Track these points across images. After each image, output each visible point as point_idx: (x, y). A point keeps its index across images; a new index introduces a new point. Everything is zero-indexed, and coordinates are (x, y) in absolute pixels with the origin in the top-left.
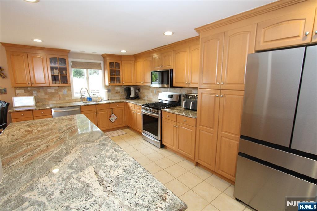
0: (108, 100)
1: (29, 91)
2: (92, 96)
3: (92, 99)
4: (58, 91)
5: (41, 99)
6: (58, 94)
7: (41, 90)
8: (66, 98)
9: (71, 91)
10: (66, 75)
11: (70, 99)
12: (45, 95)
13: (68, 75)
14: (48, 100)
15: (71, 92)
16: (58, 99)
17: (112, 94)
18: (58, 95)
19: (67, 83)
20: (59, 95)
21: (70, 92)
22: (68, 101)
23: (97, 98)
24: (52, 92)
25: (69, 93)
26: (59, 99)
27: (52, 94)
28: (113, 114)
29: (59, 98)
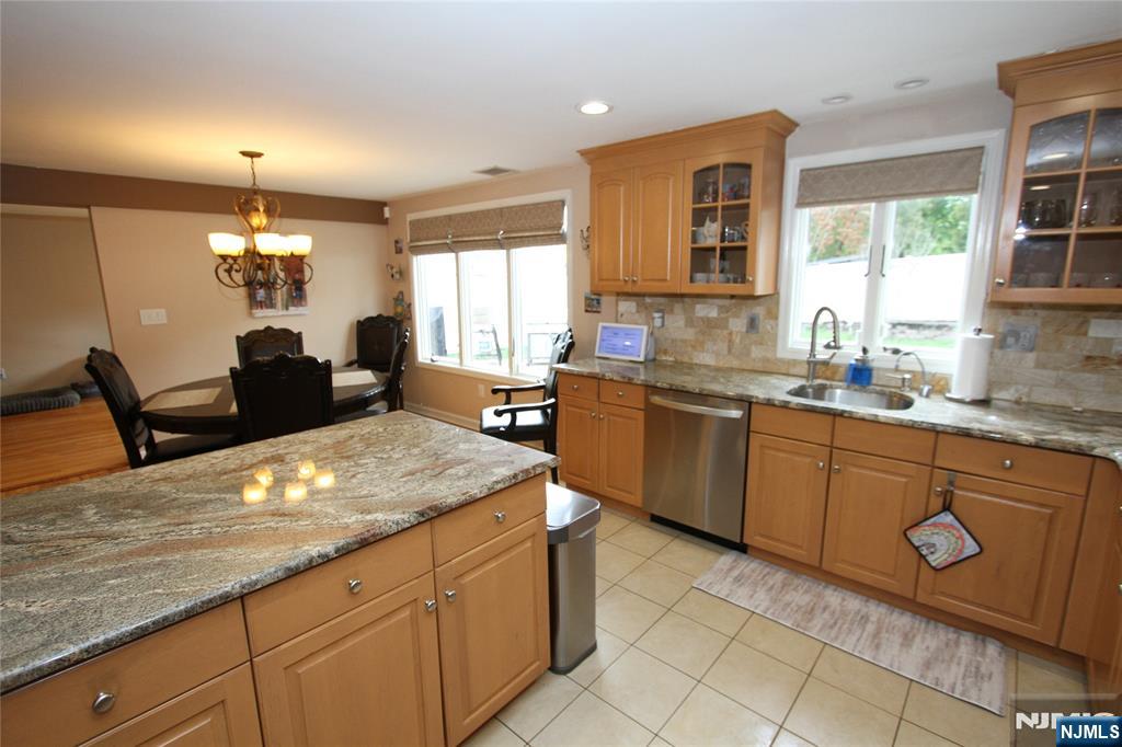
0: (983, 403)
1: (646, 308)
2: (879, 358)
3: (875, 373)
4: (729, 314)
5: (673, 341)
6: (726, 327)
7: (678, 307)
8: (753, 348)
9: (776, 318)
10: (743, 244)
11: (769, 355)
12: (686, 326)
13: (749, 244)
14: (693, 347)
15: (777, 325)
16: (723, 347)
17: (1040, 365)
18: (725, 332)
19: (744, 280)
20: (731, 334)
21: (772, 322)
22: (759, 366)
23: (907, 376)
24: (708, 319)
25: (769, 327)
26: (726, 352)
27: (709, 325)
28: (947, 508)
29: (726, 345)
